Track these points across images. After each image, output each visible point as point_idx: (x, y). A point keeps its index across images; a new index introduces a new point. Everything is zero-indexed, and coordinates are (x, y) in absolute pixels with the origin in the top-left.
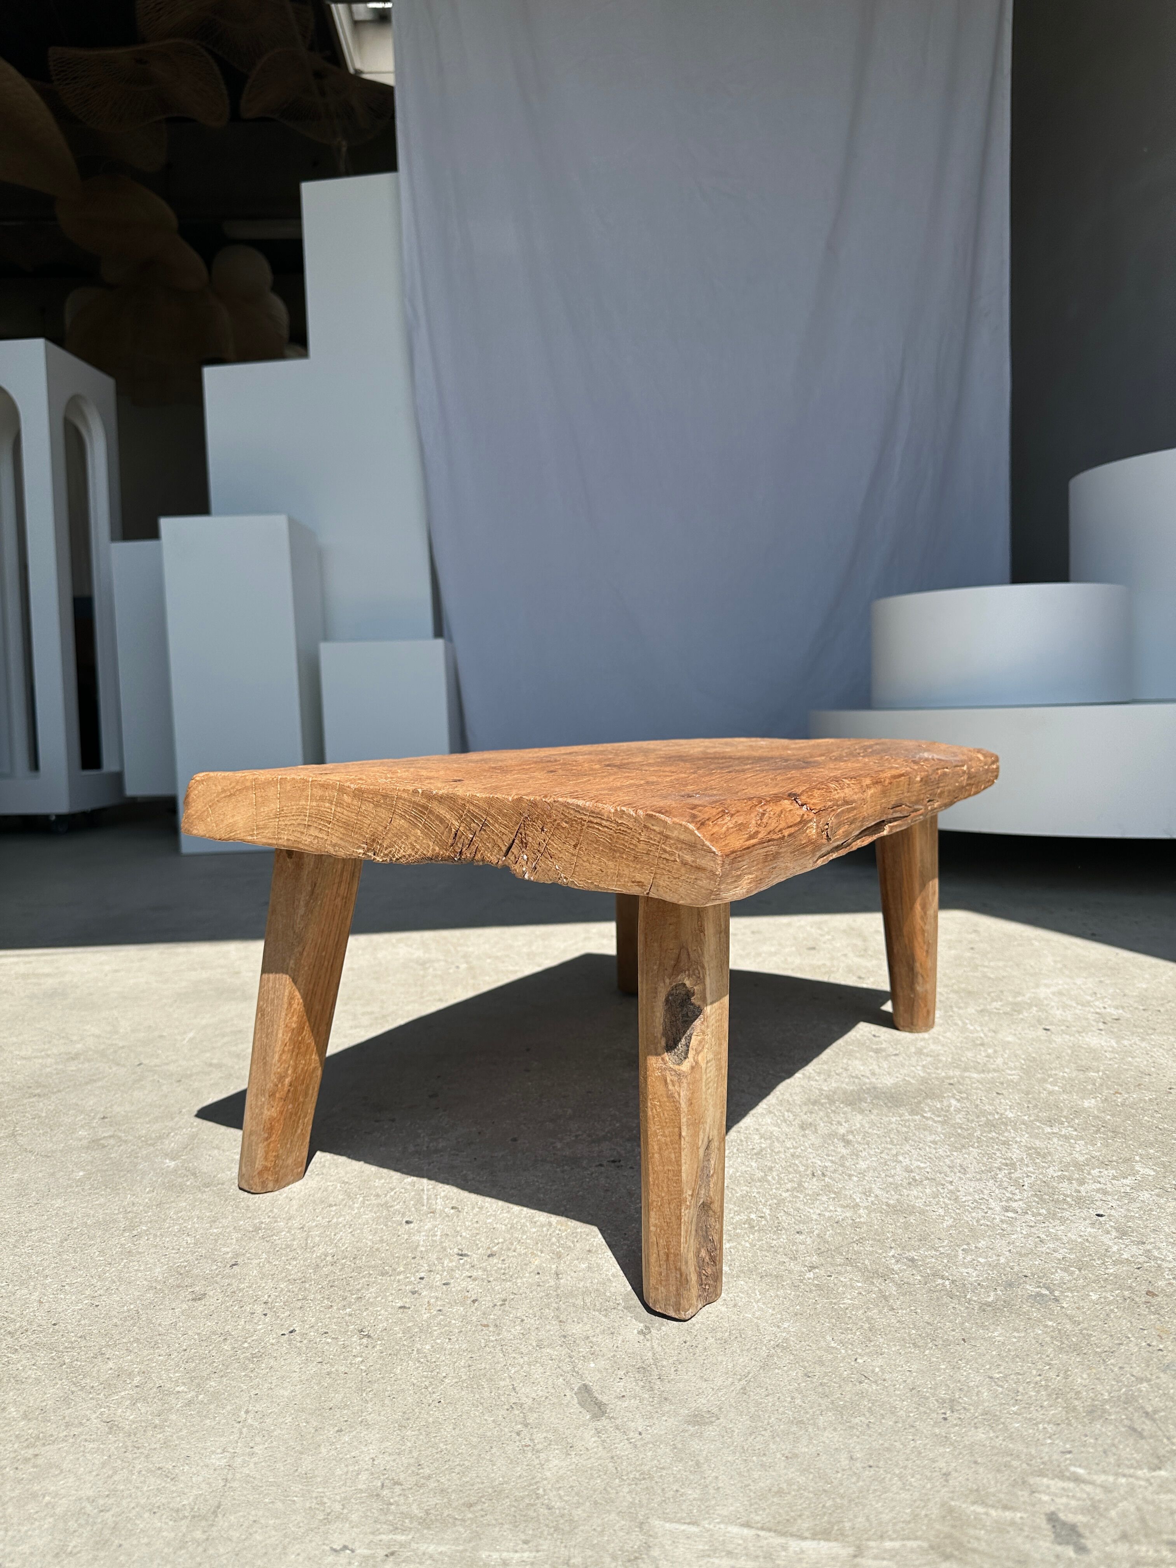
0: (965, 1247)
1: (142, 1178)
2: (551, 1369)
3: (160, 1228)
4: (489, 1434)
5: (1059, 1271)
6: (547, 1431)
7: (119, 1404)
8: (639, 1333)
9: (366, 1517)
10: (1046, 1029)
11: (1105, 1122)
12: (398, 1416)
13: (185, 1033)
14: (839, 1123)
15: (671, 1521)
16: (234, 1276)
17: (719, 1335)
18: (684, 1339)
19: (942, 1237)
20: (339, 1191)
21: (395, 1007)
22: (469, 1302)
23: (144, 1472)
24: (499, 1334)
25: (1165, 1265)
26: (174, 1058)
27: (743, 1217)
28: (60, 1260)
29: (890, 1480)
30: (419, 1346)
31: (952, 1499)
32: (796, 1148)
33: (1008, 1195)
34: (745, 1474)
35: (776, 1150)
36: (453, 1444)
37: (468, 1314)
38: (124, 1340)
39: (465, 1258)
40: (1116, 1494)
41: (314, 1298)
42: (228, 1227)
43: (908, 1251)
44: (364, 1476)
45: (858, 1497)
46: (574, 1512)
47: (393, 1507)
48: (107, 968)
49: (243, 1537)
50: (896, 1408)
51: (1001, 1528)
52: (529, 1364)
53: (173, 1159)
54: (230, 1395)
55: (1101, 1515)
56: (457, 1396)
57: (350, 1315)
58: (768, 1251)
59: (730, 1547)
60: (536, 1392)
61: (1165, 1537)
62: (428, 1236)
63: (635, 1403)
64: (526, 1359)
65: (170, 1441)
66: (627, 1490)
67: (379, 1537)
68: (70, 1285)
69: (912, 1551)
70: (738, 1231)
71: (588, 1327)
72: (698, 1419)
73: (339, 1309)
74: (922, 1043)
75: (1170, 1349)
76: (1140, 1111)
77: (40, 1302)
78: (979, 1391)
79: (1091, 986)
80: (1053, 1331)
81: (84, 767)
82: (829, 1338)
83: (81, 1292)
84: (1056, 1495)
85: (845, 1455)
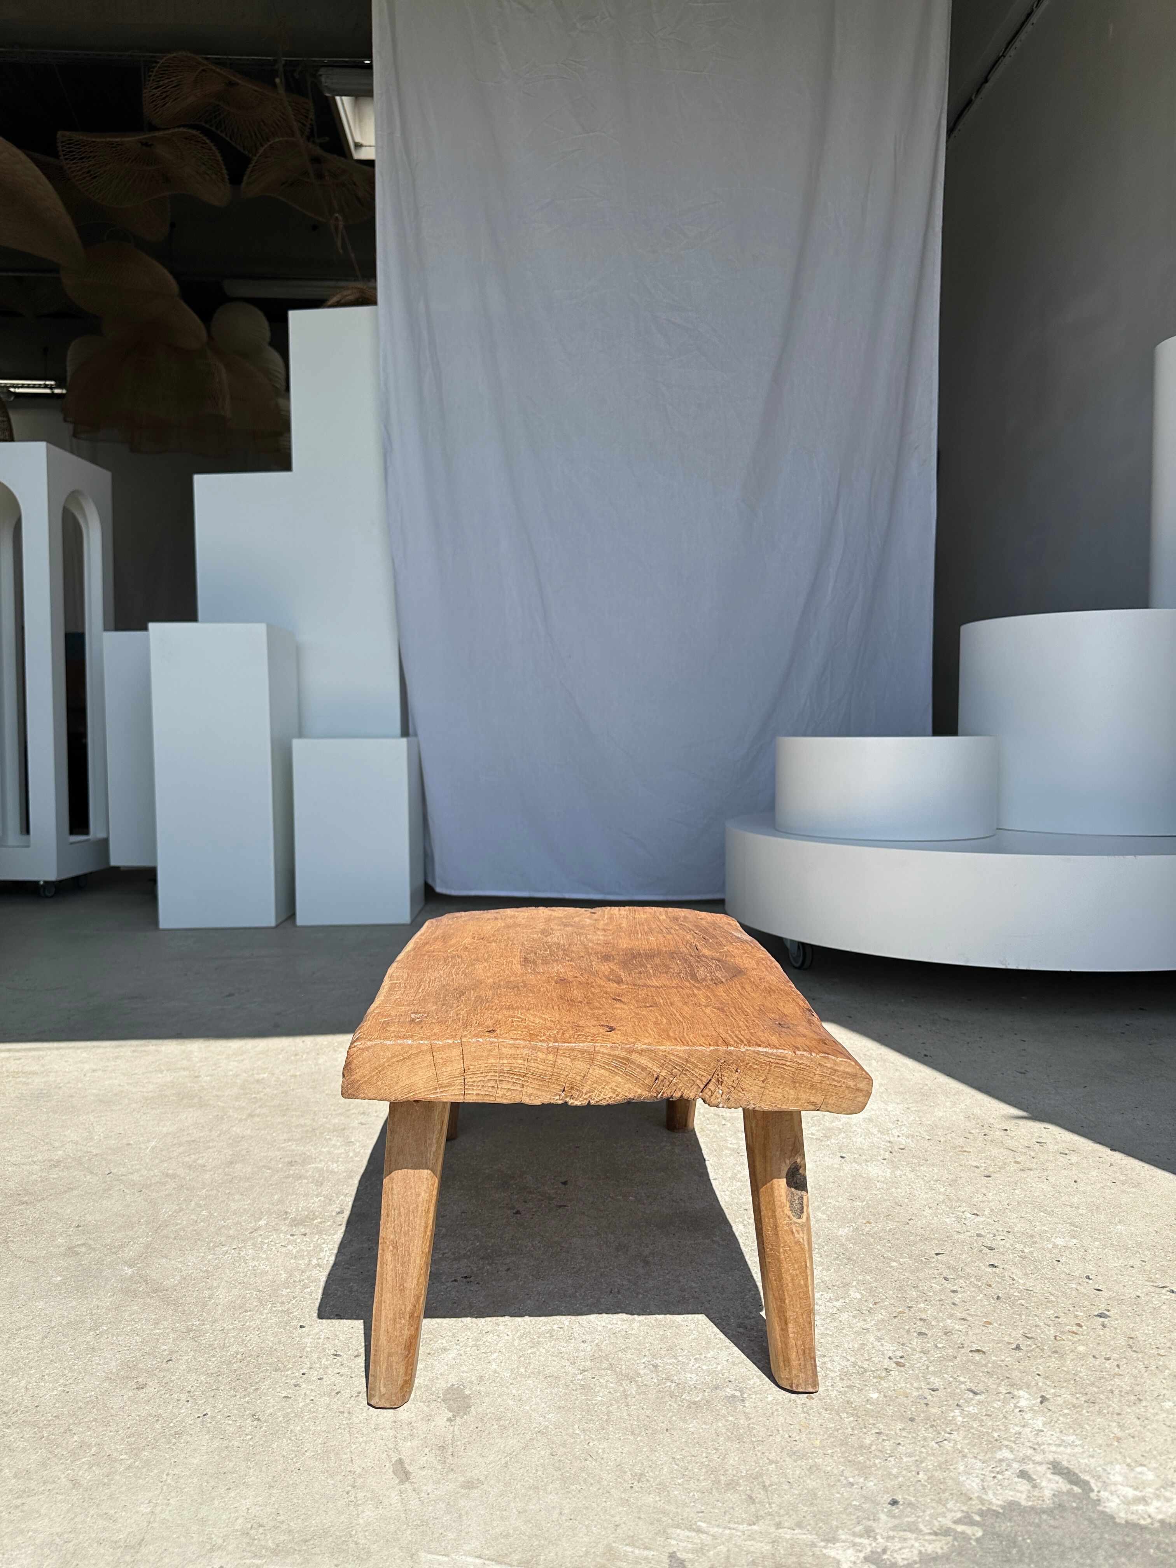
0: (698, 1356)
1: (106, 1284)
2: (380, 1446)
3: (117, 1329)
4: (328, 1492)
5: (755, 1377)
6: (367, 1491)
7: (80, 1467)
8: (447, 1420)
9: (238, 1548)
10: (842, 1157)
11: (846, 1250)
12: (269, 1479)
13: (149, 1141)
14: (647, 1245)
15: (432, 1553)
16: (168, 1370)
17: (502, 1423)
18: (476, 1425)
19: (684, 1347)
20: (255, 1298)
21: (325, 1120)
22: (334, 1393)
23: (95, 1516)
24: (350, 1419)
25: (831, 1374)
26: (138, 1167)
28: (42, 1354)
29: (580, 1528)
30: (292, 1427)
31: (614, 1542)
32: (606, 1267)
33: (747, 1313)
34: (489, 1523)
35: (591, 1269)
36: (303, 1499)
37: (332, 1403)
38: (86, 1420)
39: (338, 1358)
40: (719, 1541)
41: (224, 1389)
42: (168, 1328)
43: (656, 1359)
44: (240, 1521)
45: (555, 1540)
46: (372, 1546)
47: (256, 1541)
48: (87, 1067)
49: (157, 1560)
50: (602, 1479)
51: (637, 1561)
52: (366, 1443)
53: (130, 1267)
54: (157, 1462)
55: (703, 1554)
56: (312, 1465)
57: (248, 1403)
58: (556, 1356)
60: (366, 1463)
62: (314, 1339)
63: (431, 1472)
64: (365, 1438)
65: (114, 1495)
66: (410, 1532)
67: (244, 1561)
68: (49, 1375)
70: (541, 1339)
71: (413, 1415)
72: (469, 1485)
73: (240, 1398)
74: (739, 1168)
75: (802, 1440)
76: (877, 1240)
77: (27, 1389)
78: (662, 1468)
79: (898, 1113)
80: (730, 1425)
81: (72, 832)
82: (576, 1426)
83: (56, 1381)
84: (681, 1541)
85: (557, 1511)
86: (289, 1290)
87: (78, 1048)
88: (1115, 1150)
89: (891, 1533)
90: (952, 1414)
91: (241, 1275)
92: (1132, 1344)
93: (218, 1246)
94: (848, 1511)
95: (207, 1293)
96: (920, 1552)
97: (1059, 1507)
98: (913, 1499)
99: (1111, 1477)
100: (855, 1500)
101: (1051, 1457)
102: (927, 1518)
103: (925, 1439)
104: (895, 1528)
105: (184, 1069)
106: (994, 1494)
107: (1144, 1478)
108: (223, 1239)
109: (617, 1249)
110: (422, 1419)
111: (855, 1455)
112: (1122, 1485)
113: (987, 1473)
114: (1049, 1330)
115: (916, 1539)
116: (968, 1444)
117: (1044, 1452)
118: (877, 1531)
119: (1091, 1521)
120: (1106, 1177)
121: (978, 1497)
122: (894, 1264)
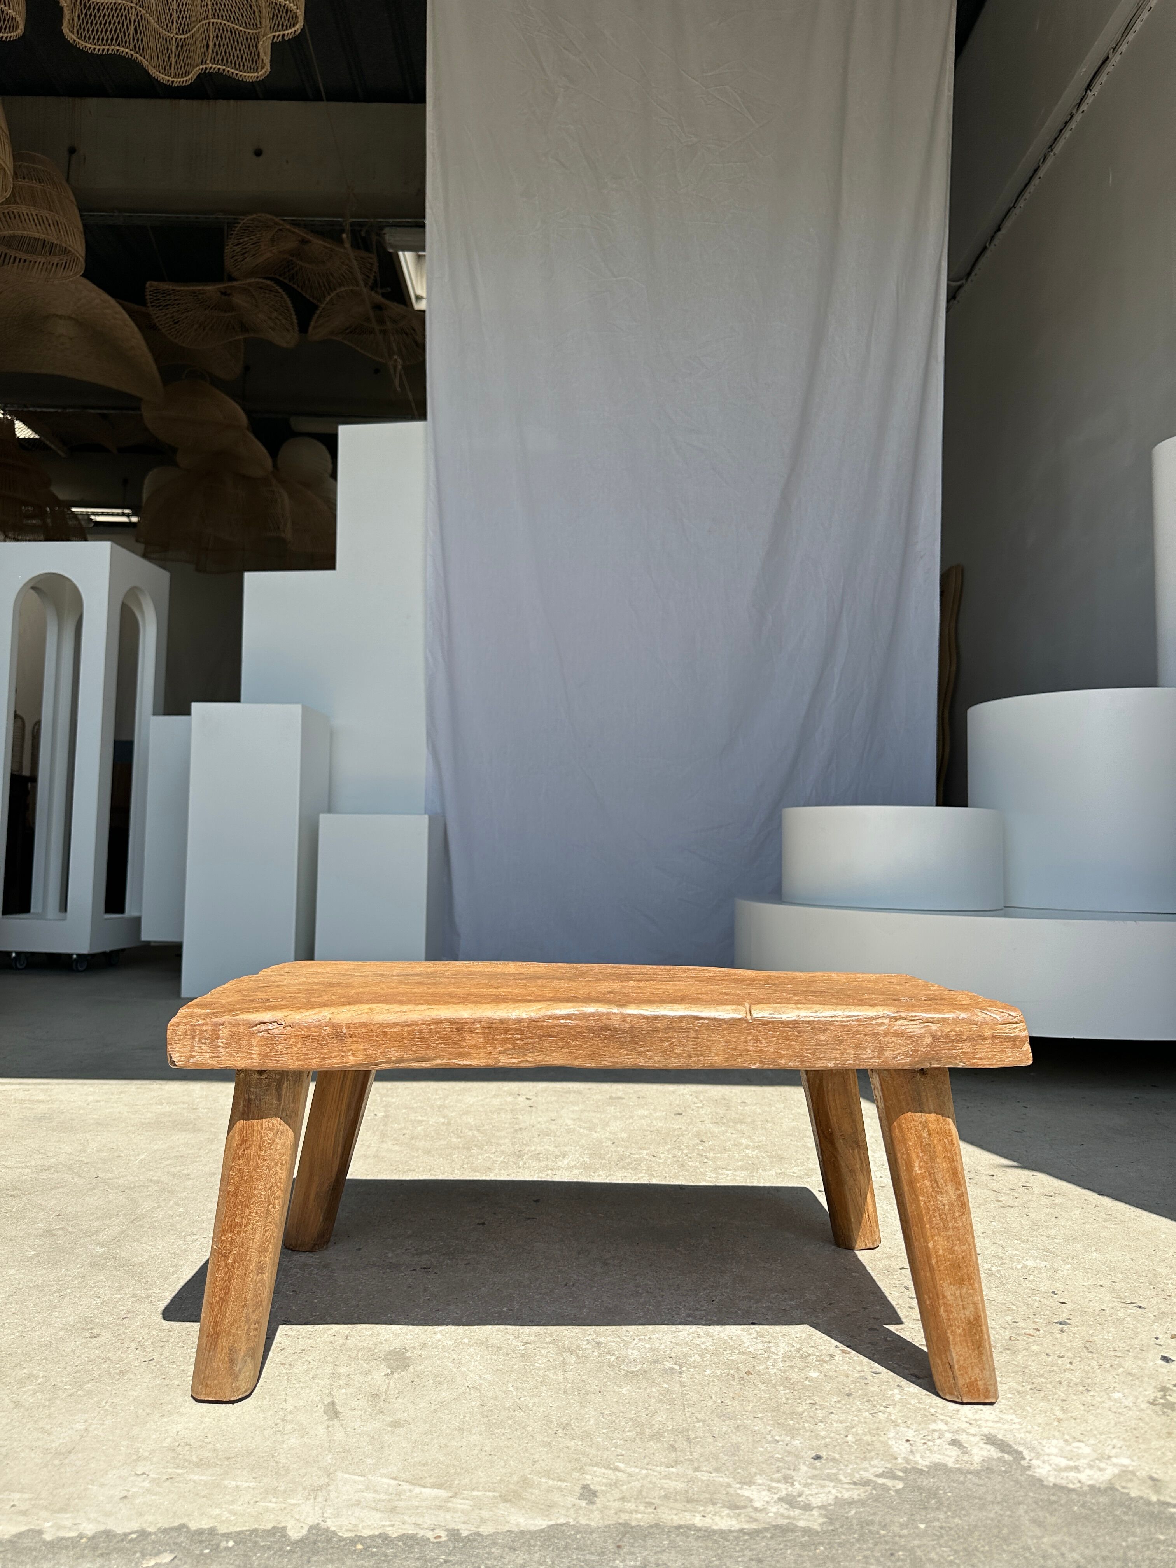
1: (76, 1258)
2: (315, 1391)
3: (80, 1292)
4: (257, 1424)
6: (296, 1424)
7: (25, 1393)
8: (385, 1375)
9: (163, 1459)
13: (139, 1155)
14: (609, 1251)
15: (349, 1473)
16: (123, 1325)
17: (438, 1379)
18: (413, 1380)
24: (290, 1370)
25: (776, 1357)
26: (124, 1174)
27: (498, 1309)
29: (498, 1462)
31: (530, 1474)
32: (564, 1266)
33: (698, 1306)
34: (410, 1454)
35: (549, 1267)
36: (232, 1427)
38: (37, 1358)
40: (634, 1478)
41: (173, 1342)
42: (128, 1294)
44: (169, 1440)
45: (472, 1470)
46: (292, 1465)
47: (181, 1456)
48: (91, 1098)
49: (83, 1465)
50: (528, 1426)
51: (549, 1490)
52: (302, 1388)
53: (102, 1247)
54: (98, 1392)
55: (616, 1487)
59: (378, 1488)
60: (299, 1403)
61: (647, 1500)
63: (360, 1413)
64: (301, 1385)
65: (53, 1414)
66: (330, 1457)
67: (167, 1470)
69: (488, 1497)
72: (396, 1424)
75: (734, 1405)
78: (589, 1420)
80: (664, 1390)
81: (108, 910)
82: (510, 1385)
83: (15, 1328)
84: (596, 1476)
85: (479, 1448)
87: (85, 1084)
88: (1103, 1195)
89: (809, 1481)
90: (891, 1392)
92: (1088, 1346)
93: (189, 1235)
94: (769, 1462)
95: (172, 1269)
96: (836, 1497)
97: (988, 1469)
98: (837, 1456)
99: (1045, 1449)
100: (778, 1453)
101: (986, 1431)
102: (849, 1471)
103: (859, 1410)
104: (813, 1477)
105: (184, 1103)
106: (922, 1457)
107: (1080, 1451)
109: (579, 1253)
110: (360, 1373)
111: (786, 1419)
112: (1056, 1456)
113: (918, 1440)
114: (1005, 1332)
115: (834, 1487)
116: (903, 1416)
117: (980, 1426)
118: (795, 1478)
119: (1017, 1482)
120: (1090, 1215)
121: (904, 1458)
122: (854, 1274)
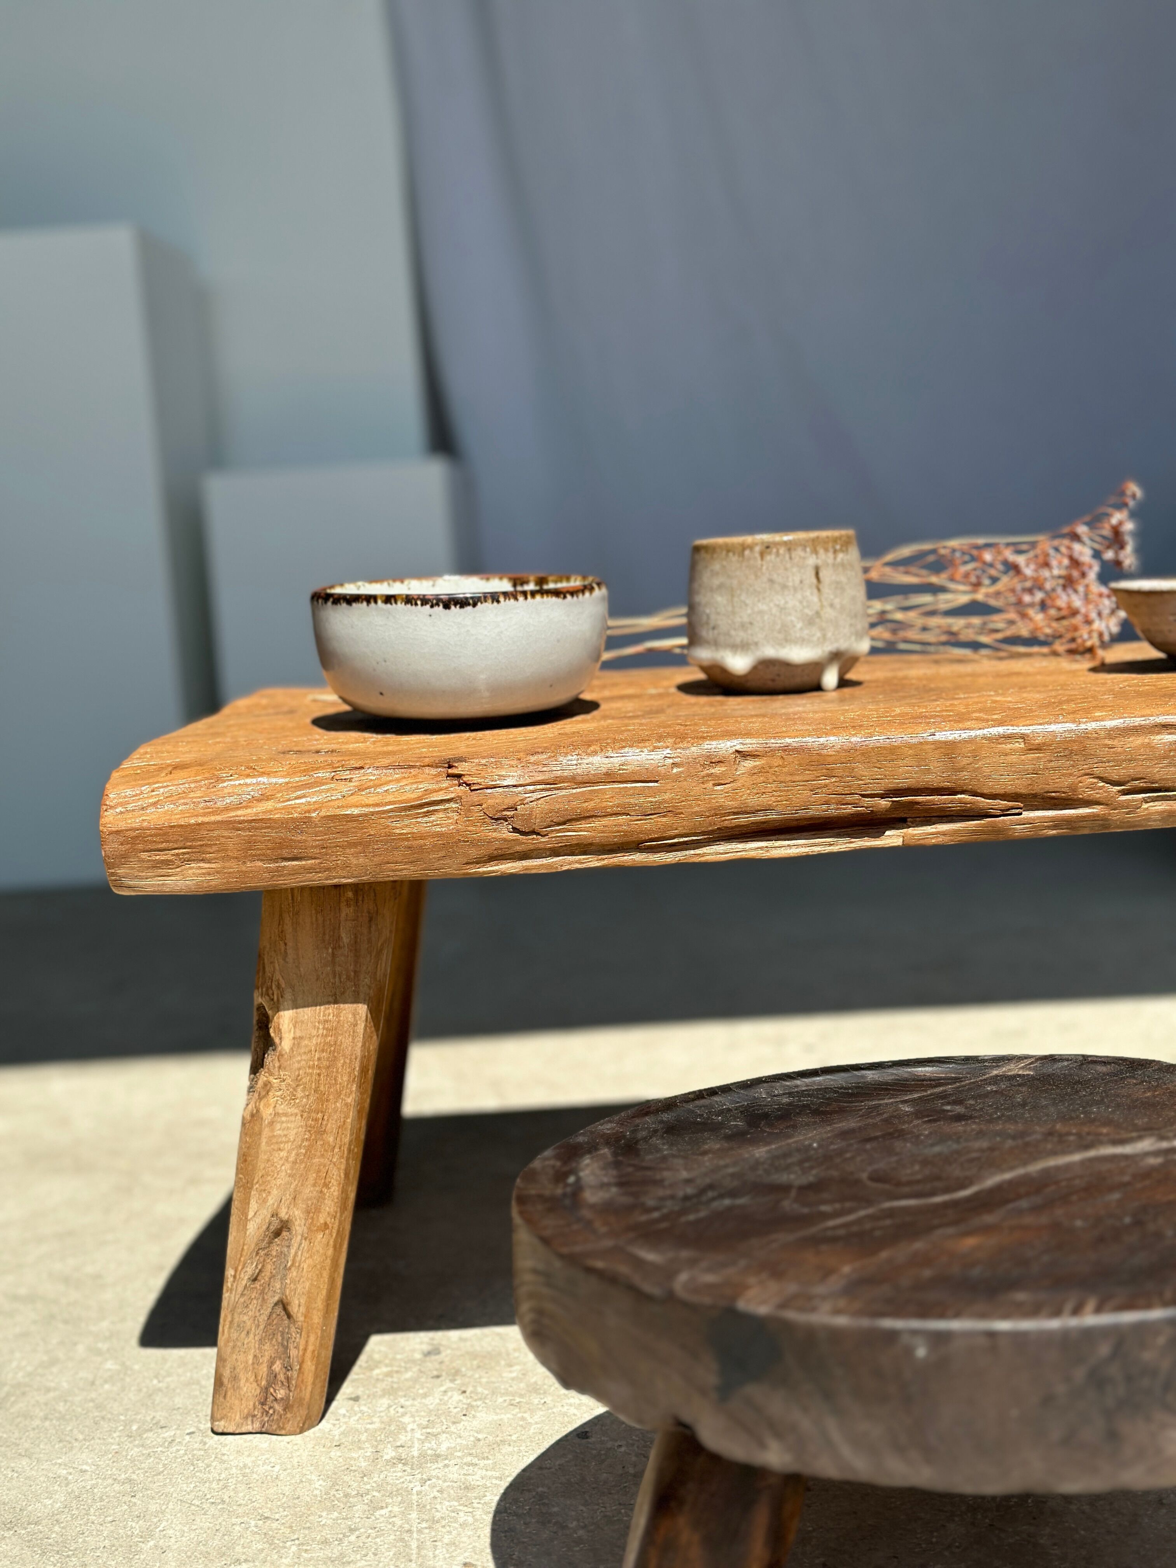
86: (336, 1514)
91: (214, 1485)
93: (151, 1430)
108: (160, 1415)
